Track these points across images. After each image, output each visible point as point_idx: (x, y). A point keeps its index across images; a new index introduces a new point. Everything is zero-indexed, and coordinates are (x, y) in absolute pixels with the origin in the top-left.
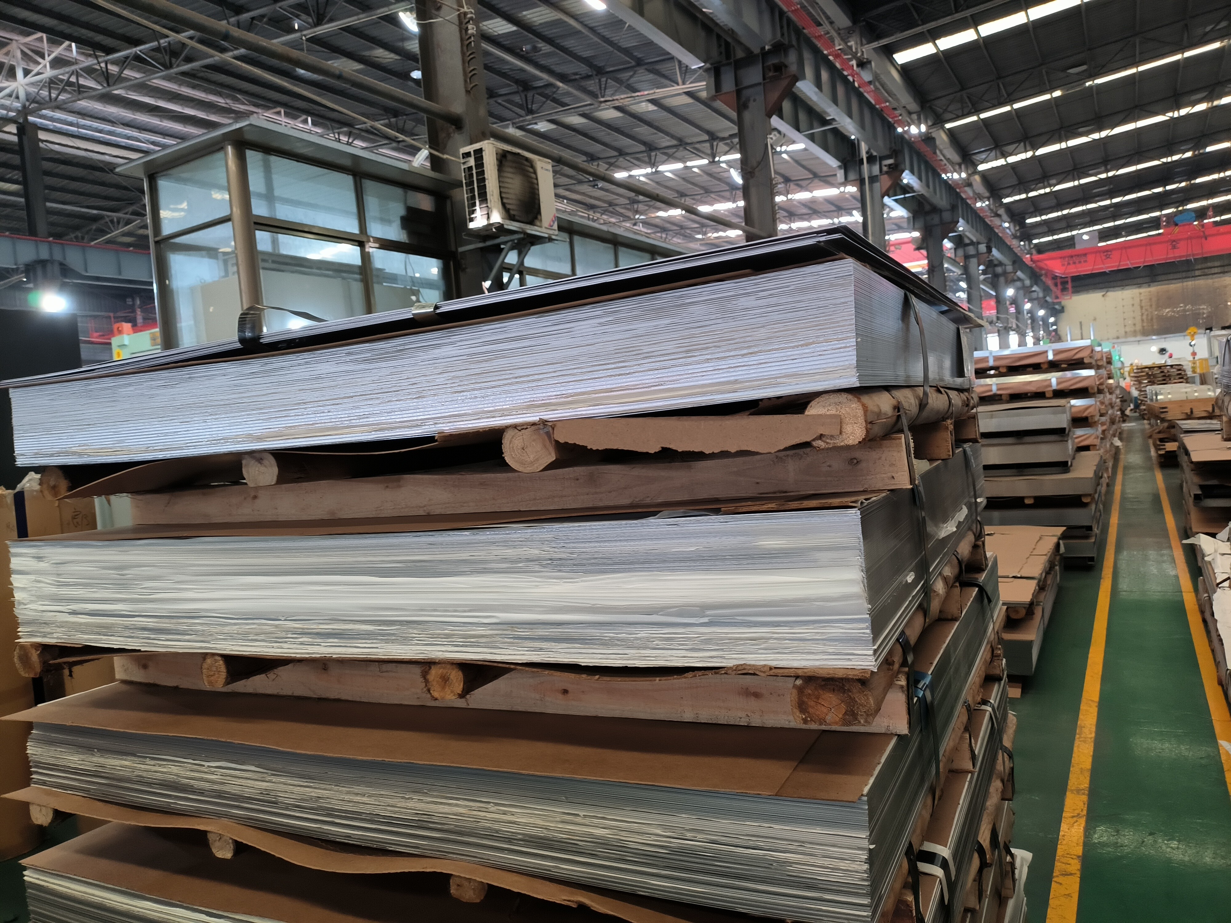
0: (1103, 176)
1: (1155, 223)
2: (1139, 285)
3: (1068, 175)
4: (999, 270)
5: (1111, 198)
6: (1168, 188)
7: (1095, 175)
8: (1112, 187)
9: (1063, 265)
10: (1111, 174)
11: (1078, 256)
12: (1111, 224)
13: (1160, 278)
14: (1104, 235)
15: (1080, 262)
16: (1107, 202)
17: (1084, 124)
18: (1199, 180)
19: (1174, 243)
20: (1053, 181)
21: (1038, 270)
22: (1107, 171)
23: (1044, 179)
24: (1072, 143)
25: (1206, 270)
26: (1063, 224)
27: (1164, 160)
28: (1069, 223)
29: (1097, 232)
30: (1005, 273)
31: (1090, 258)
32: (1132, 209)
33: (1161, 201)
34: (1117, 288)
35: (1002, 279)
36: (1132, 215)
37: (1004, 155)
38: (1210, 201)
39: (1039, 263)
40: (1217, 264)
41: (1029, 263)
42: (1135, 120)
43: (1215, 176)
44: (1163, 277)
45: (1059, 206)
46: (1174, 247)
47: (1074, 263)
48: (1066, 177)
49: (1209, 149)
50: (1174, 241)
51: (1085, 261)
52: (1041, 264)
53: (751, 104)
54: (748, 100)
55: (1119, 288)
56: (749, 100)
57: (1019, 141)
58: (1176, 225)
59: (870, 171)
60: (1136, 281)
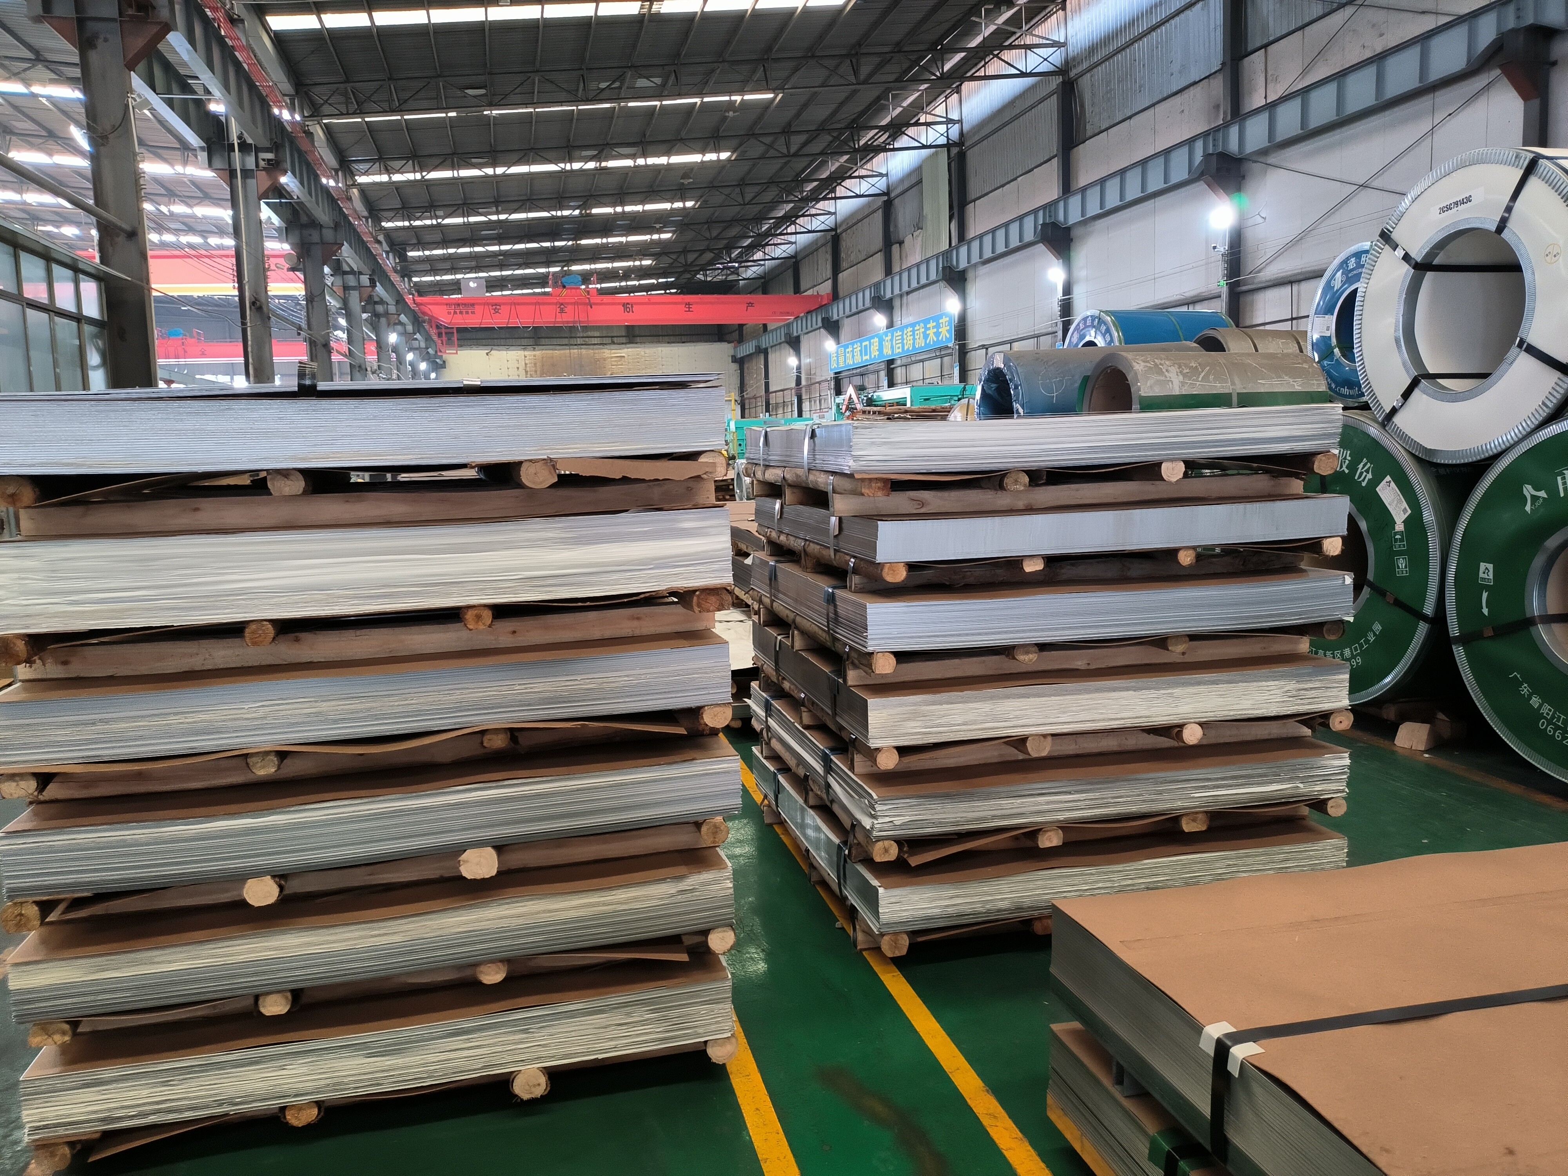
0: (494, 218)
1: (542, 281)
2: (525, 347)
3: (458, 208)
4: (380, 309)
5: (500, 244)
6: (557, 244)
7: (485, 215)
8: (501, 231)
9: (449, 313)
10: (503, 217)
11: (465, 304)
12: (498, 273)
13: (543, 341)
14: (493, 285)
15: (467, 313)
16: (495, 248)
17: (479, 154)
18: (584, 242)
19: (562, 306)
20: (440, 213)
21: (420, 315)
22: (498, 213)
23: (430, 207)
24: (465, 173)
25: (587, 339)
26: (448, 265)
27: (554, 213)
28: (454, 264)
29: (483, 281)
30: (387, 314)
31: (478, 309)
32: (521, 261)
33: (548, 257)
34: (501, 348)
35: (383, 320)
36: (520, 266)
37: (388, 171)
38: (593, 266)
39: (422, 307)
40: (597, 334)
41: (412, 306)
42: (528, 163)
43: (598, 241)
44: (547, 341)
45: (445, 243)
46: (562, 311)
47: (461, 313)
48: (455, 211)
49: (595, 211)
50: (562, 304)
51: (473, 313)
52: (425, 309)
53: (100, 42)
54: (95, 36)
55: (503, 347)
56: (97, 38)
57: (407, 159)
58: (564, 287)
59: (243, 163)
60: (519, 342)
